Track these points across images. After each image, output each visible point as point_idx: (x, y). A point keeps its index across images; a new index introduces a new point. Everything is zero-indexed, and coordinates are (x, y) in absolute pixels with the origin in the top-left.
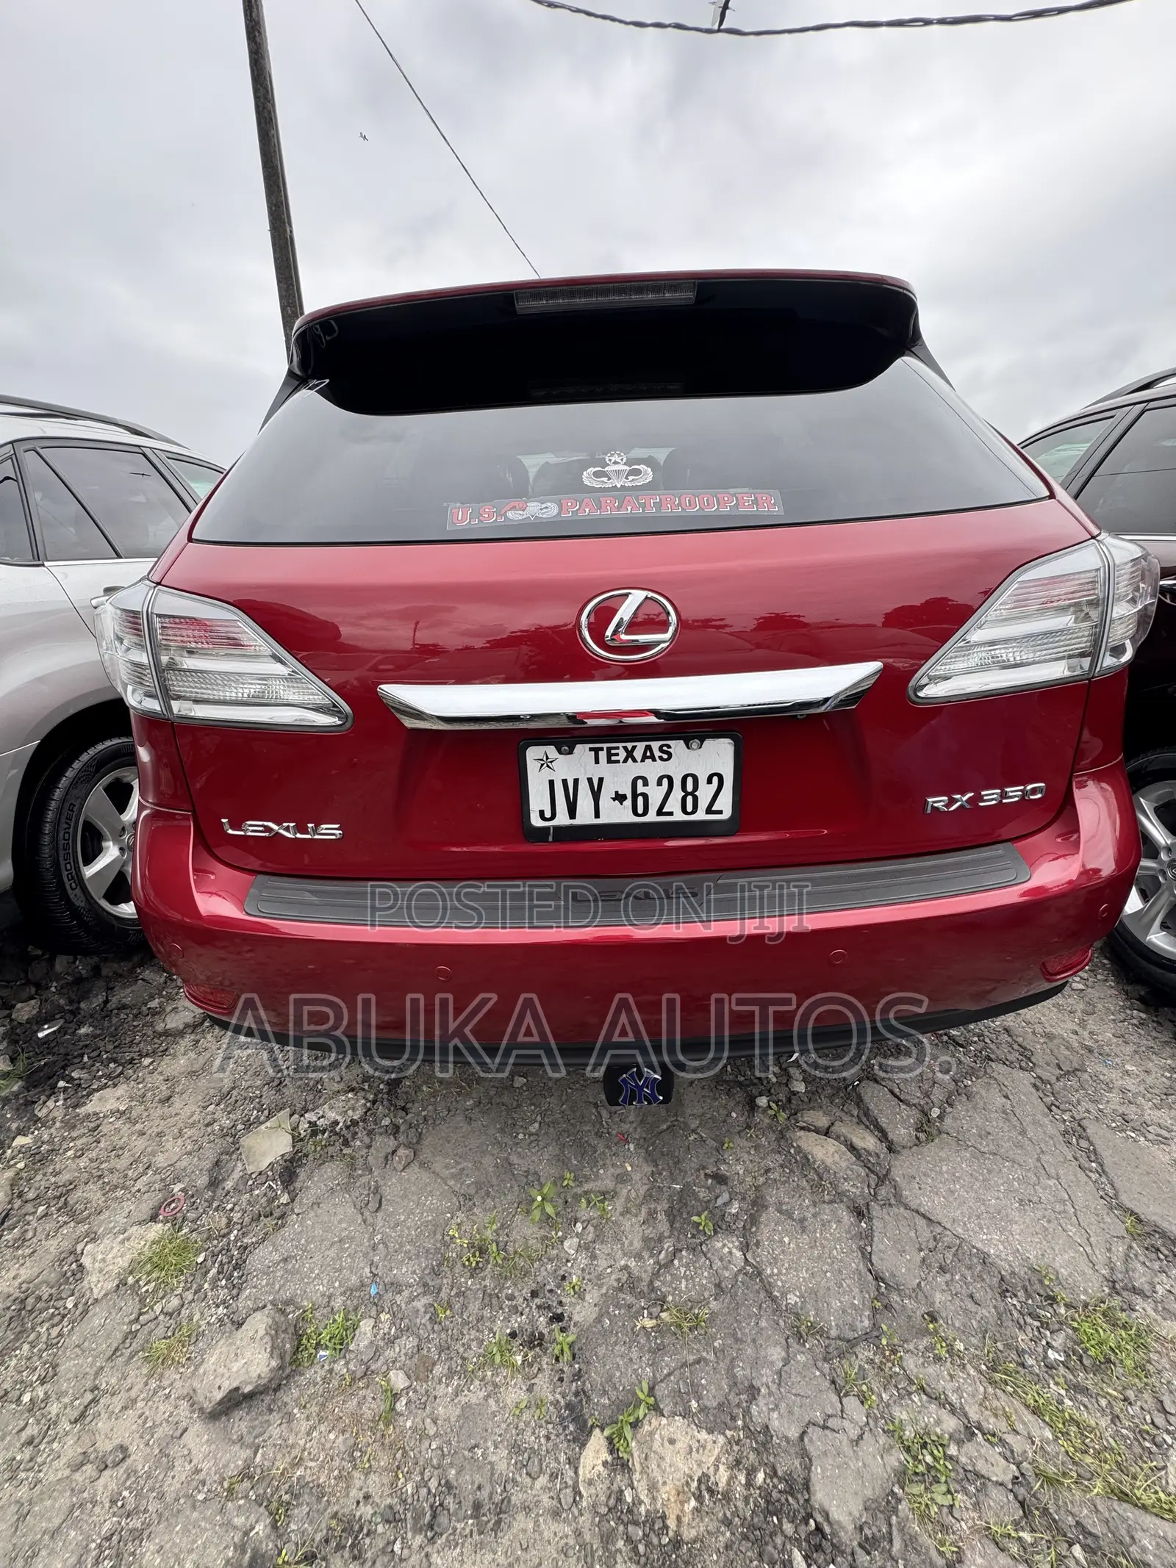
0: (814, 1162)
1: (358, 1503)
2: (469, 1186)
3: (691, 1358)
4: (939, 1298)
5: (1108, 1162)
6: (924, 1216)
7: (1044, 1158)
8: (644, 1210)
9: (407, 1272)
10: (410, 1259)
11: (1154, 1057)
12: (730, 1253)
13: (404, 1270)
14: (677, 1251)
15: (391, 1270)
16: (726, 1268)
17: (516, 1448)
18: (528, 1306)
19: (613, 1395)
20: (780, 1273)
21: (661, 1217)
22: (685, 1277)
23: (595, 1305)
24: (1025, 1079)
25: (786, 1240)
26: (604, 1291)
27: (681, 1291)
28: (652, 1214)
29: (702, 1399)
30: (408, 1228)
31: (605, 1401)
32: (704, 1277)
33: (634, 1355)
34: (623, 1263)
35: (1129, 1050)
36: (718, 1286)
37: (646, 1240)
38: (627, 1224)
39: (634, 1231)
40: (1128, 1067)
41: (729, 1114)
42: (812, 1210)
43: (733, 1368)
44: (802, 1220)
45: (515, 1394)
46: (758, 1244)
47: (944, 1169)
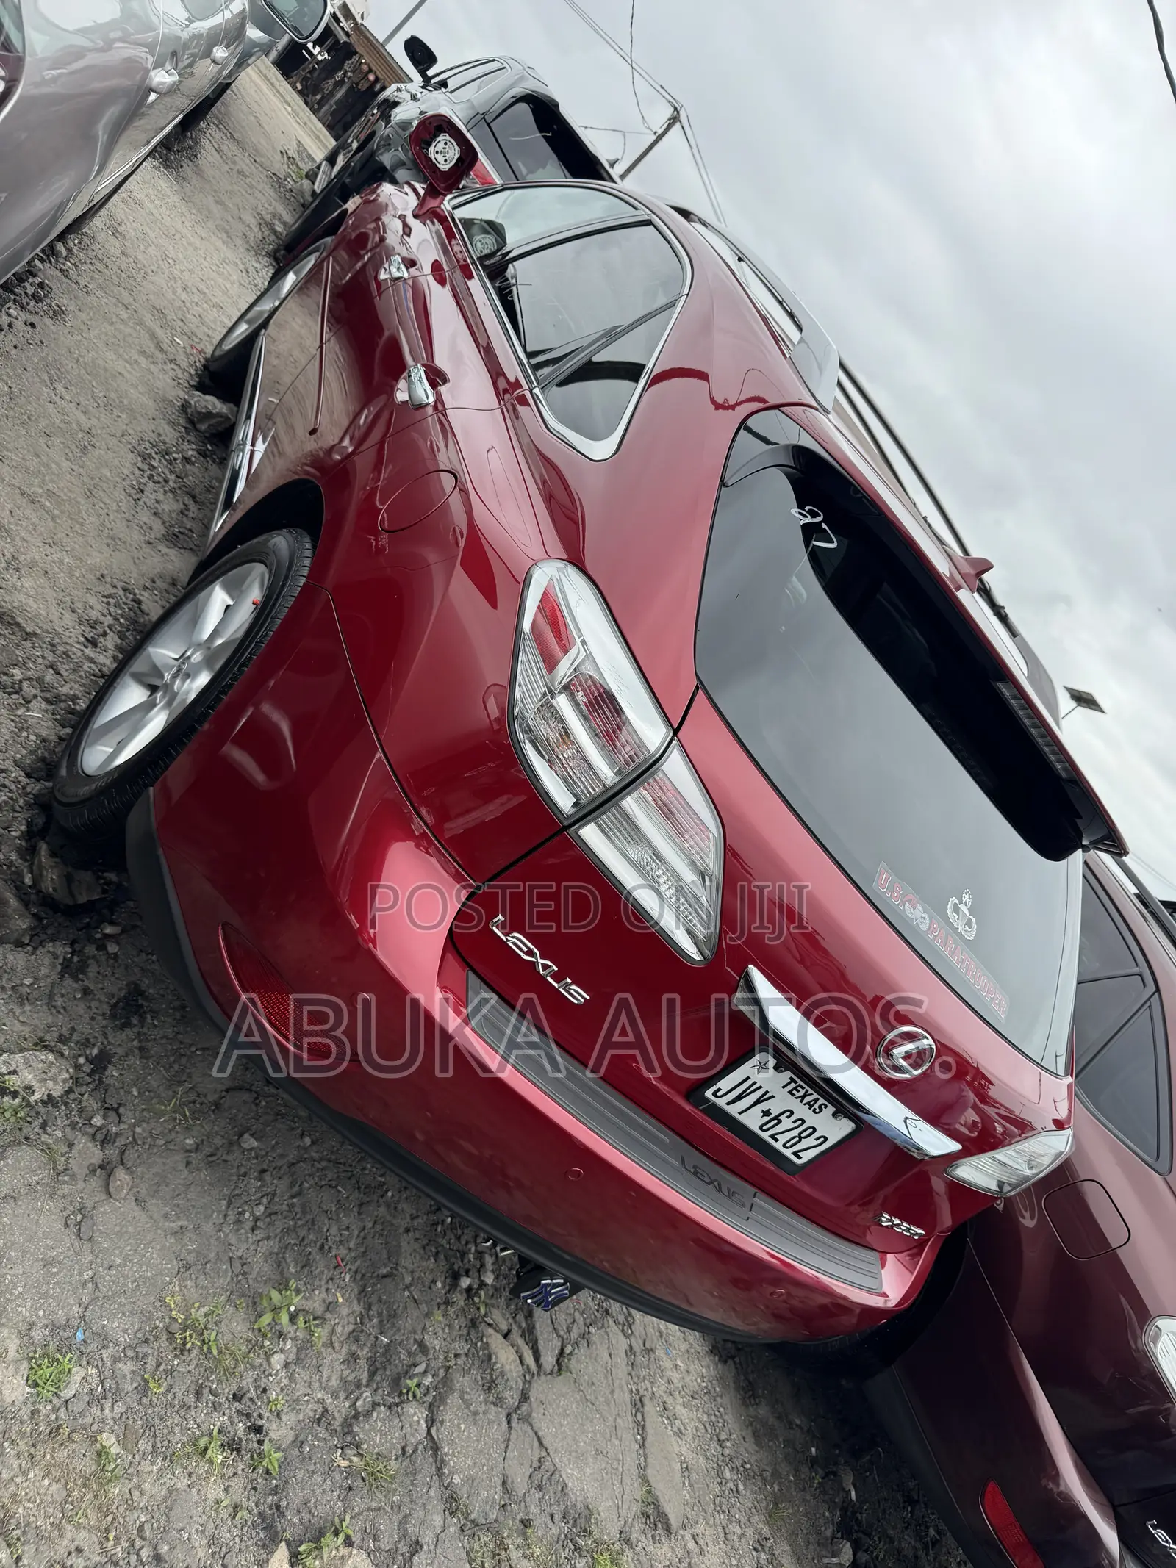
0: (495, 1363)
1: (70, 1553)
2: (189, 1252)
3: (374, 1504)
4: (534, 1510)
5: (649, 1439)
6: (539, 1439)
7: (619, 1420)
8: (344, 1350)
9: (121, 1328)
10: (124, 1314)
11: (696, 1362)
12: (418, 1422)
13: (116, 1324)
14: (375, 1405)
15: (101, 1318)
16: (412, 1435)
17: (213, 1539)
18: (229, 1407)
19: (307, 1517)
20: (453, 1454)
21: (362, 1363)
22: (380, 1430)
23: (292, 1429)
24: (622, 1343)
25: (463, 1426)
26: (301, 1417)
27: (375, 1443)
28: (353, 1357)
29: (379, 1541)
30: (126, 1277)
31: (296, 1520)
32: (396, 1437)
33: (327, 1487)
34: (319, 1395)
35: (684, 1346)
36: (403, 1449)
37: (344, 1381)
38: (329, 1356)
39: (333, 1367)
40: (679, 1363)
41: (434, 1282)
42: (484, 1407)
43: (406, 1523)
44: (476, 1414)
45: (214, 1491)
46: (442, 1422)
47: (562, 1403)
